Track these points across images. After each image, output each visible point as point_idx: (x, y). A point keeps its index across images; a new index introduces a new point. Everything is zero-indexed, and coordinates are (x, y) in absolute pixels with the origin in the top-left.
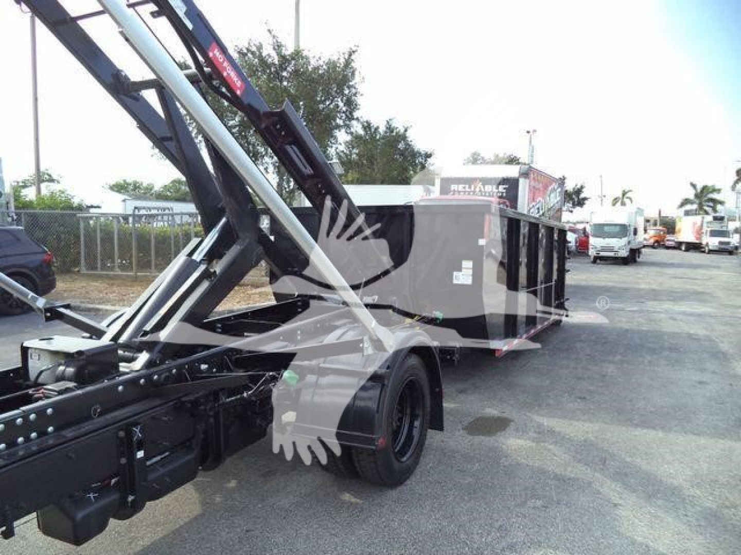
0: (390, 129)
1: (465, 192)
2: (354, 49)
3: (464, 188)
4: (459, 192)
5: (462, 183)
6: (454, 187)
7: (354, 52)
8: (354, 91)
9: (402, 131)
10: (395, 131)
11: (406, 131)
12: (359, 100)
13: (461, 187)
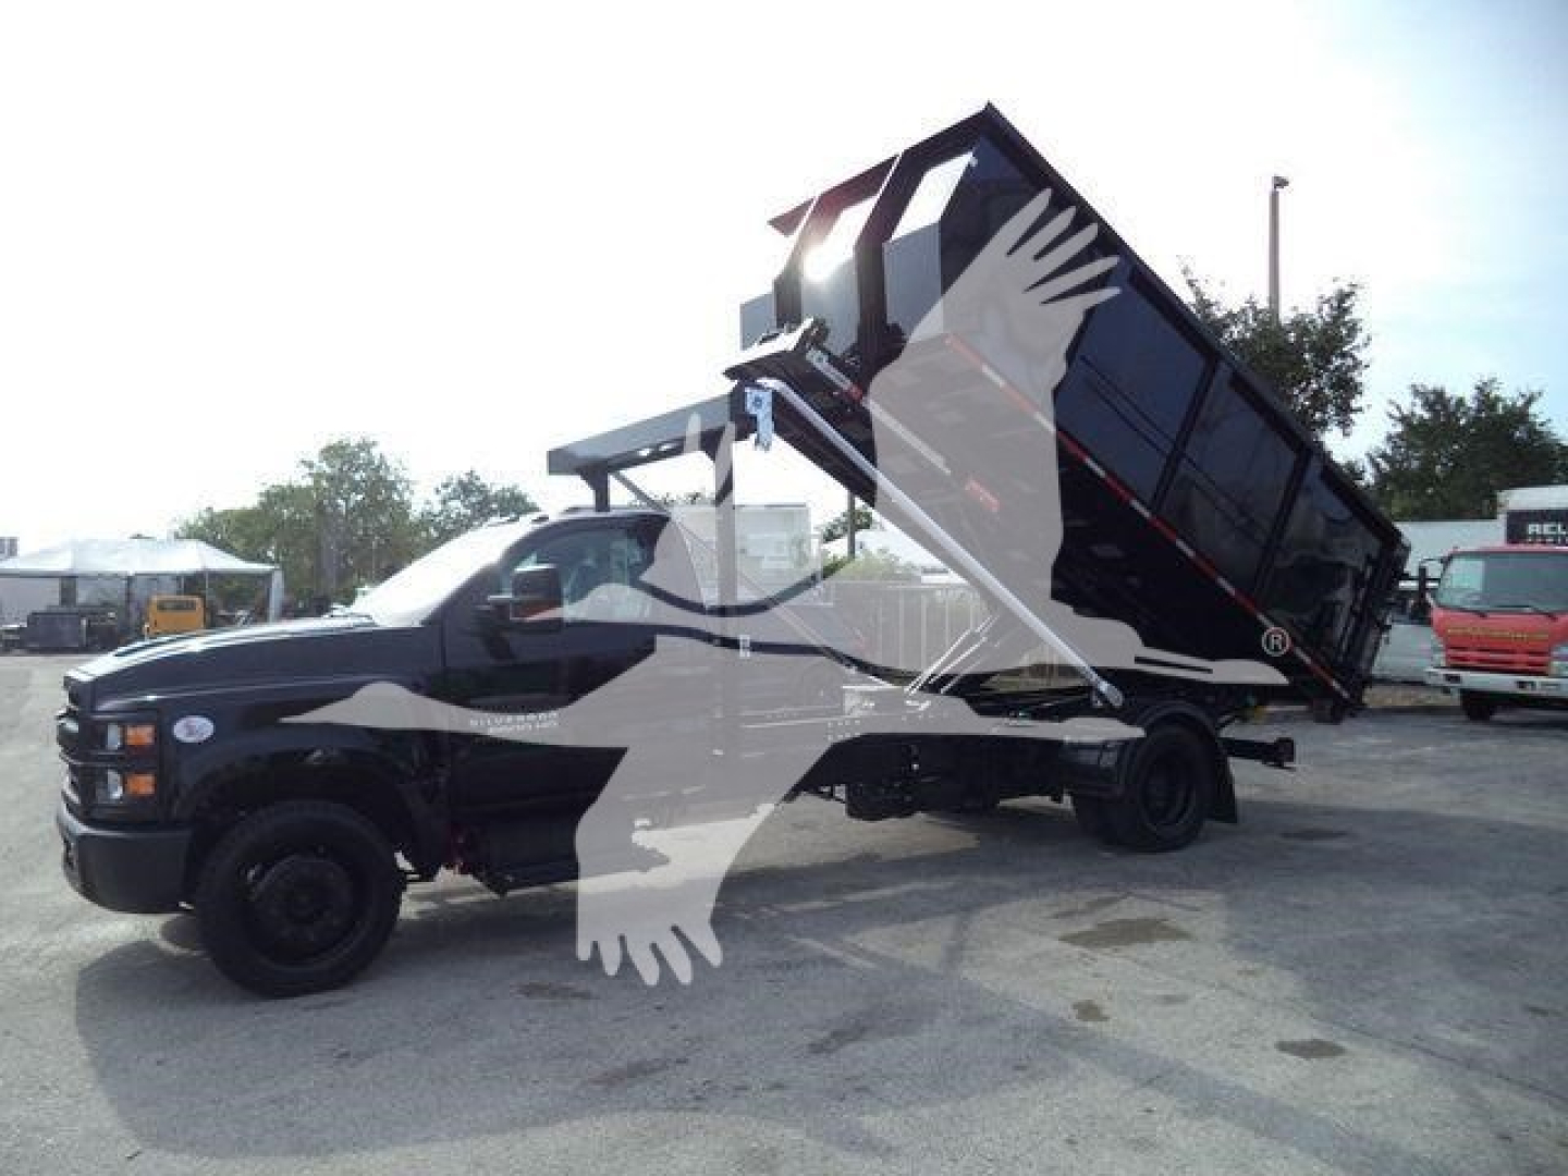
0: (1486, 400)
1: (1556, 537)
2: (1347, 289)
3: (1554, 529)
4: (1543, 536)
5: (1549, 521)
6: (1533, 528)
7: (1348, 295)
8: (1349, 362)
9: (1520, 403)
10: (1500, 405)
11: (1530, 400)
12: (1360, 377)
13: (1546, 528)
